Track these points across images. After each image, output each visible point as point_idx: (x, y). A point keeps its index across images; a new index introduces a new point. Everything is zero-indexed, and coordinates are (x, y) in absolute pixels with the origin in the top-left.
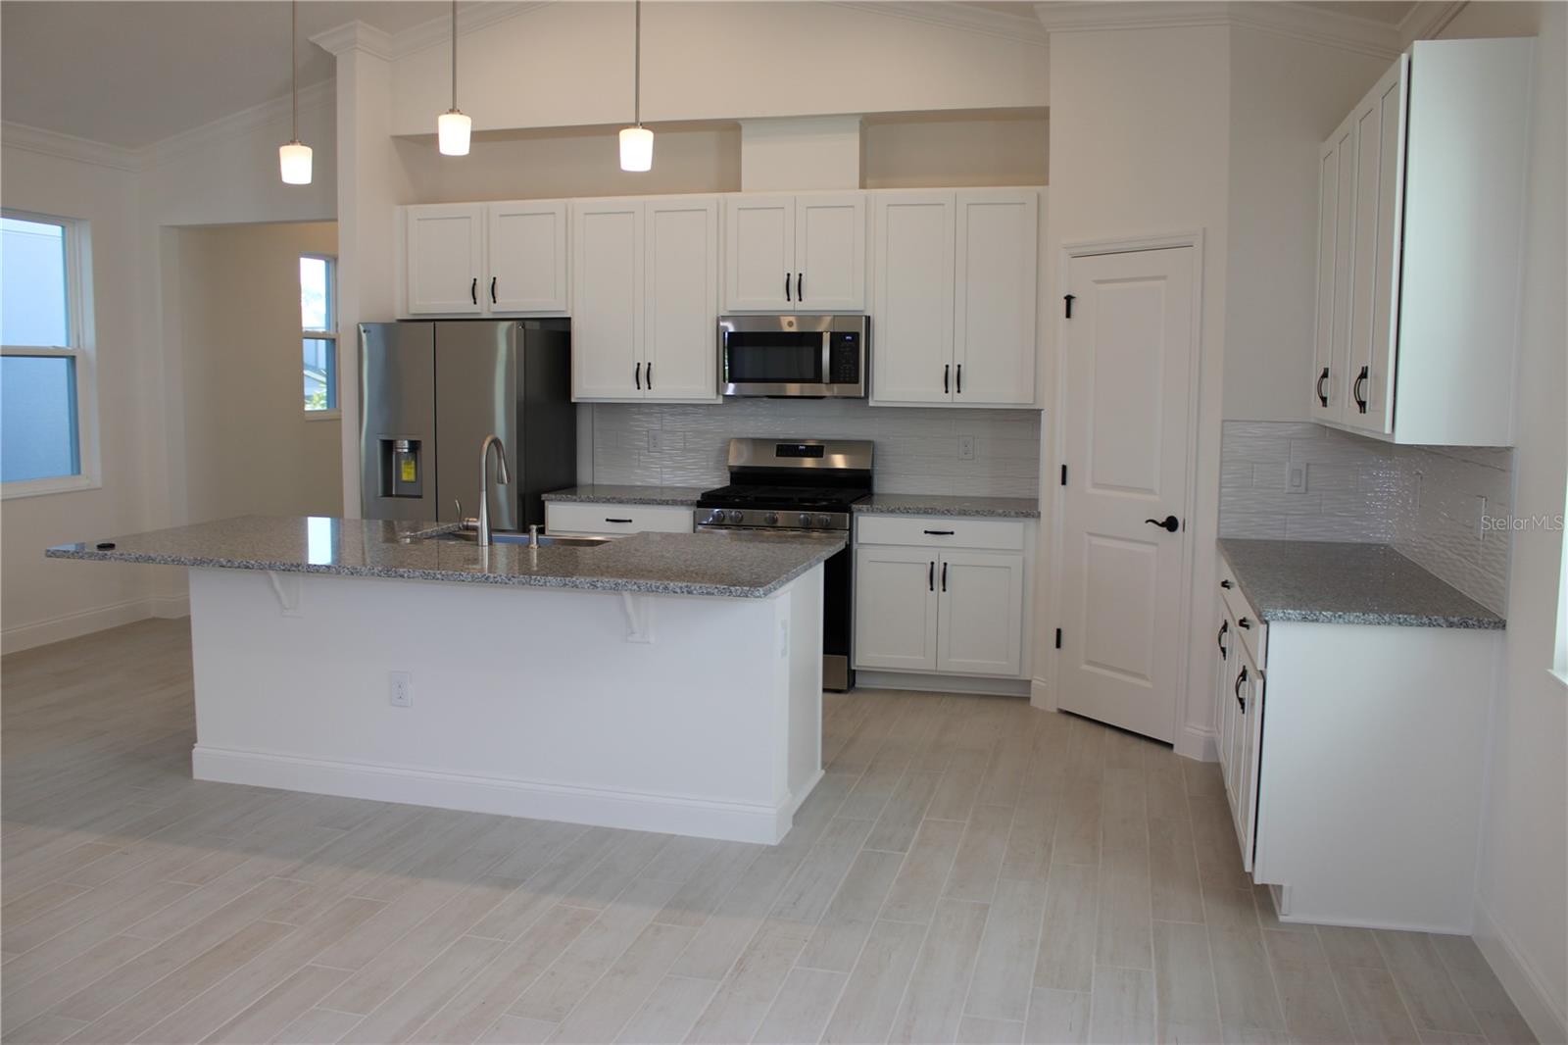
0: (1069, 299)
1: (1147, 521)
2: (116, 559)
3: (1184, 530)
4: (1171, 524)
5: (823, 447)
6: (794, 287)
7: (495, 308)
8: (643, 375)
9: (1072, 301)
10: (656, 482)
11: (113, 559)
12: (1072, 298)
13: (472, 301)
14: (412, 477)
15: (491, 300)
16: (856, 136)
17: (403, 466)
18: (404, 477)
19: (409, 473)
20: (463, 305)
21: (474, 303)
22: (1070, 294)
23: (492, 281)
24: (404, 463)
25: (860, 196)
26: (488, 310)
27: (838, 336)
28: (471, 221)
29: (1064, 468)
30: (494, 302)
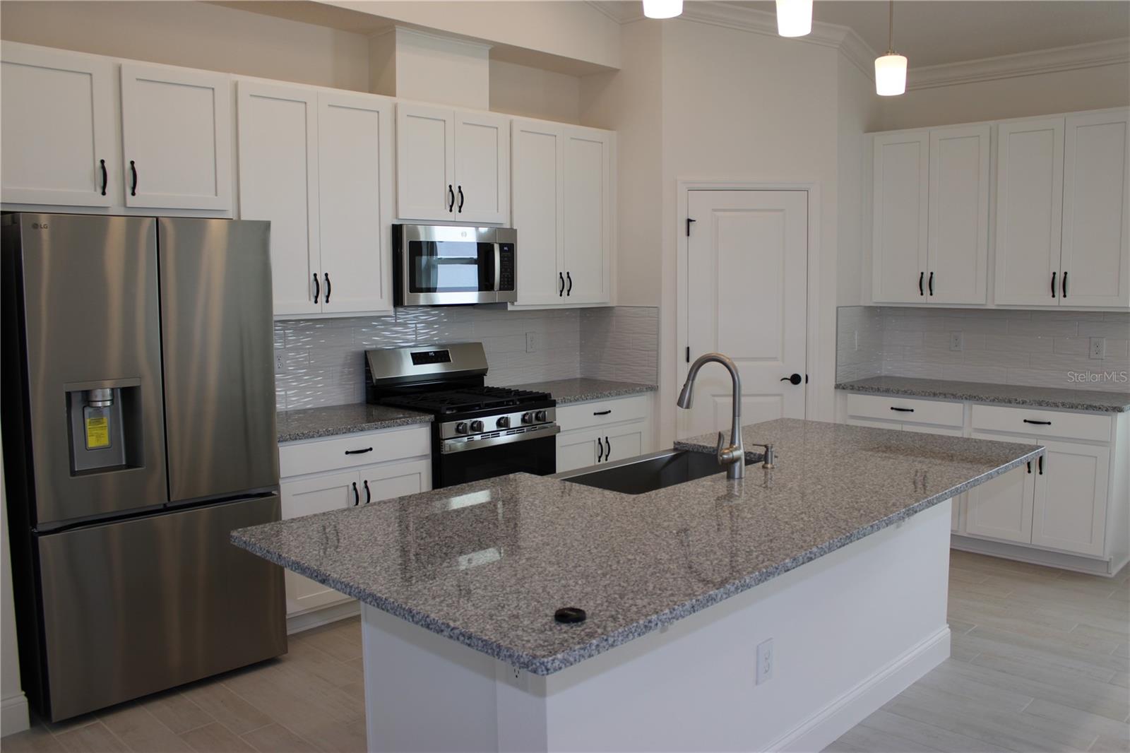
0: (689, 221)
1: (782, 380)
3: (807, 382)
4: (795, 379)
5: (447, 352)
6: (456, 198)
7: (132, 201)
8: (321, 290)
9: (690, 223)
12: (691, 221)
13: (99, 191)
14: (105, 441)
15: (129, 191)
16: (488, 62)
17: (88, 426)
18: (92, 442)
19: (98, 435)
20: (82, 194)
21: (104, 193)
22: (690, 218)
23: (128, 165)
24: (90, 423)
25: (501, 119)
26: (125, 205)
27: (502, 246)
28: (91, 78)
29: (688, 348)
30: (133, 194)
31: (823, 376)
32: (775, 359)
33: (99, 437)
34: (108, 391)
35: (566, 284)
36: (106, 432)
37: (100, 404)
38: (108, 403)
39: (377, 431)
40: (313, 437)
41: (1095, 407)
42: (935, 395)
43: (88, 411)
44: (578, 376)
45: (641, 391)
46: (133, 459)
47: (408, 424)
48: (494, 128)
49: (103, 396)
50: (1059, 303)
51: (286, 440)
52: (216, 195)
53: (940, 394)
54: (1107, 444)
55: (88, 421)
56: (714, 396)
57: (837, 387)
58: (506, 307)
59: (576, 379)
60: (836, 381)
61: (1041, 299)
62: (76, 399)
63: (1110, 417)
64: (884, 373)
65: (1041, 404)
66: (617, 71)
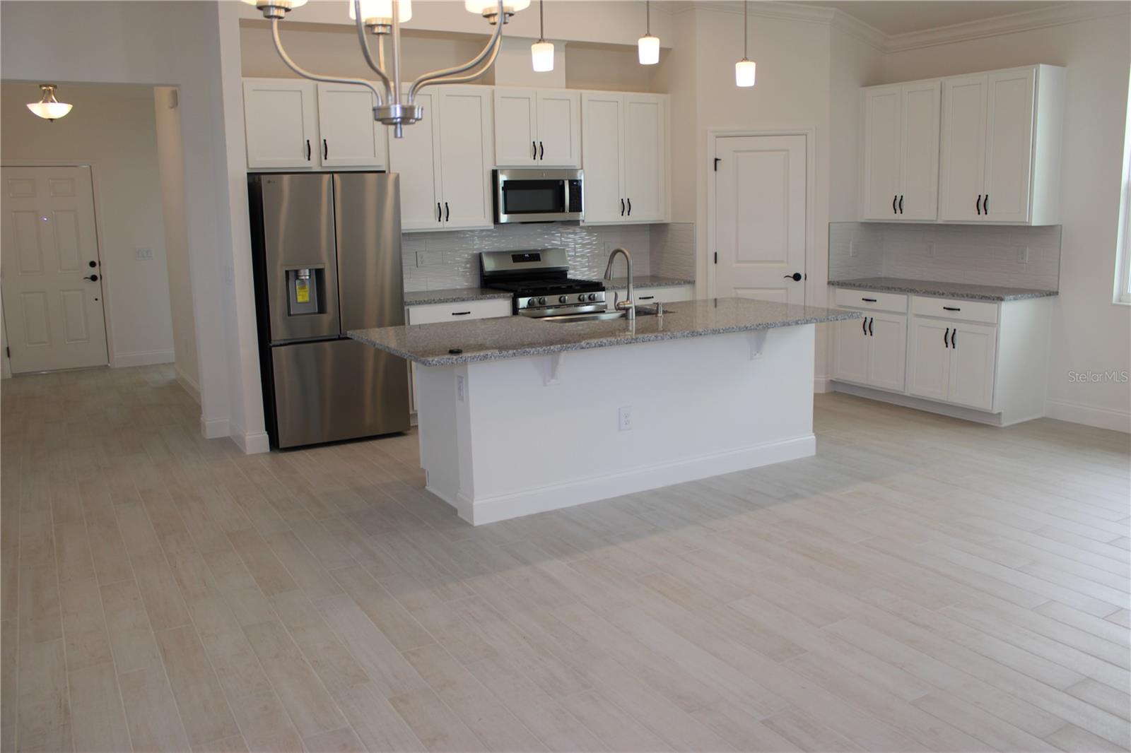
0: (716, 160)
1: (786, 277)
2: (495, 358)
3: (806, 279)
4: (797, 277)
5: (539, 254)
6: (538, 150)
7: (325, 163)
8: (443, 212)
9: (718, 162)
10: (423, 288)
11: (493, 357)
12: (719, 160)
13: (307, 158)
14: (307, 299)
15: (323, 157)
16: (564, 54)
17: (298, 290)
18: (300, 299)
19: (303, 295)
20: (297, 161)
21: (309, 159)
22: (718, 157)
23: (322, 142)
24: (299, 288)
25: (573, 94)
26: (321, 165)
27: (571, 182)
28: (301, 94)
29: (716, 254)
30: (326, 158)
31: (818, 276)
32: (781, 262)
33: (303, 296)
34: (307, 271)
35: (626, 207)
36: (307, 294)
37: (303, 278)
38: (308, 277)
39: (473, 302)
40: (430, 303)
41: (987, 297)
42: (889, 288)
43: (297, 282)
44: (649, 274)
45: (679, 284)
46: (322, 309)
47: (495, 298)
48: (567, 100)
49: (305, 273)
50: (982, 219)
51: (414, 304)
52: (375, 156)
53: (892, 288)
54: (995, 325)
55: (297, 287)
56: (736, 288)
57: (830, 283)
58: (579, 224)
59: (647, 276)
60: (828, 279)
61: (969, 215)
62: (292, 276)
63: (996, 305)
64: (883, 274)
65: (954, 295)
66: (670, 49)
